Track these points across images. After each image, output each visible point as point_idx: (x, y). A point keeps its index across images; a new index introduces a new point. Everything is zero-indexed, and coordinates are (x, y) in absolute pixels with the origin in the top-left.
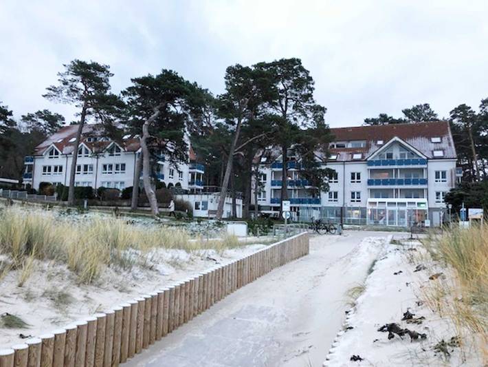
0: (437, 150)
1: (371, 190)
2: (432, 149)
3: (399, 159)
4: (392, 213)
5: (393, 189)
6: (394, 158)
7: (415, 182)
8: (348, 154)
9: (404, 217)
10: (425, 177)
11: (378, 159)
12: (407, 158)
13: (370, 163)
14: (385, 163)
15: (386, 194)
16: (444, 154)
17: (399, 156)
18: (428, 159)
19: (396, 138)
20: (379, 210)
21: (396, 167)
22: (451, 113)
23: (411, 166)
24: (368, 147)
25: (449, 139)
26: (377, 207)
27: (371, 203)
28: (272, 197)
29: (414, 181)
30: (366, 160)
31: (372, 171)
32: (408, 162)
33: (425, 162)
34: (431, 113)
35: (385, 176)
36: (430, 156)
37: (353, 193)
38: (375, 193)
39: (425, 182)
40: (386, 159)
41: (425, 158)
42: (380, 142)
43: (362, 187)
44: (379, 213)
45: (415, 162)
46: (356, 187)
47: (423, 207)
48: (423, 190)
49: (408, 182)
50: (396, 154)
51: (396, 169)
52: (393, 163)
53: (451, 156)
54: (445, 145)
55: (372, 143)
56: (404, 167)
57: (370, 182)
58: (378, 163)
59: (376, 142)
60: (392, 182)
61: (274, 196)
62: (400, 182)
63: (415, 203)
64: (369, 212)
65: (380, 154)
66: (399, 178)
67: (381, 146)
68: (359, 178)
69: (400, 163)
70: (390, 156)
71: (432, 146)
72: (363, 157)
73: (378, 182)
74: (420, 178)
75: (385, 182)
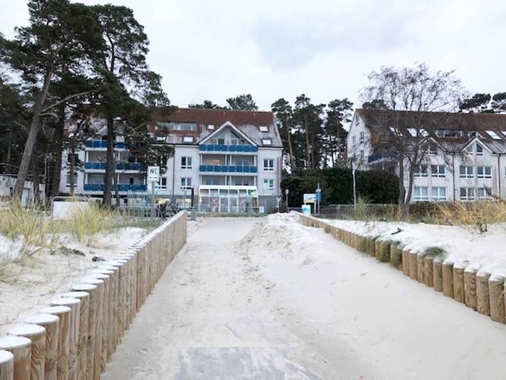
0: (266, 139)
1: (203, 176)
2: (261, 138)
3: (230, 144)
4: (224, 201)
5: (224, 176)
6: (226, 144)
7: (247, 170)
8: (178, 137)
9: (236, 205)
10: (255, 165)
11: (210, 144)
12: (238, 144)
13: (202, 147)
14: (218, 148)
15: (217, 180)
16: (272, 142)
17: (230, 142)
18: (258, 146)
19: (228, 123)
20: (212, 199)
21: (228, 153)
22: (272, 106)
23: (243, 153)
24: (199, 131)
25: (275, 130)
26: (209, 195)
27: (202, 190)
28: (86, 183)
29: (244, 169)
30: (198, 144)
31: (205, 157)
32: (239, 149)
33: (255, 149)
34: (253, 106)
35: (217, 163)
36: (260, 144)
37: (183, 180)
38: (206, 180)
39: (255, 170)
40: (217, 144)
41: (255, 145)
42: (211, 127)
43: (193, 173)
44: (211, 201)
45: (246, 149)
46: (187, 173)
47: (254, 195)
48: (253, 177)
49: (239, 170)
50: (228, 140)
51: (228, 156)
52: (225, 148)
53: (278, 145)
54: (271, 135)
55: (203, 127)
56: (235, 153)
57: (202, 168)
58: (210, 148)
59: (207, 127)
60: (224, 169)
61: (88, 181)
62: (232, 169)
63: (245, 190)
64: (201, 201)
65: (211, 139)
66: (231, 165)
67: (212, 131)
68: (190, 163)
69: (232, 149)
70: (222, 141)
71: (261, 135)
72: (194, 140)
73: (210, 169)
74: (250, 165)
75: (217, 169)
